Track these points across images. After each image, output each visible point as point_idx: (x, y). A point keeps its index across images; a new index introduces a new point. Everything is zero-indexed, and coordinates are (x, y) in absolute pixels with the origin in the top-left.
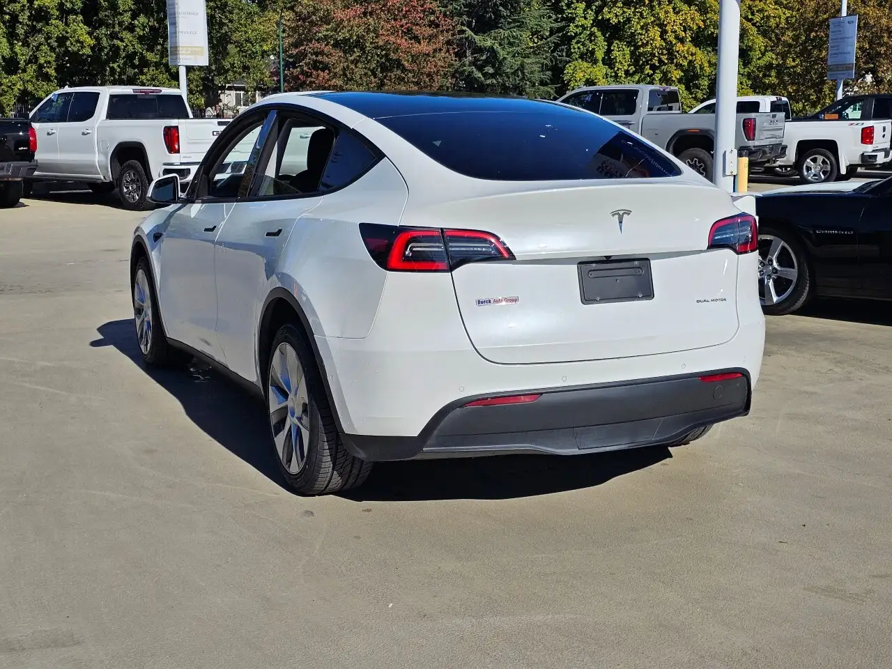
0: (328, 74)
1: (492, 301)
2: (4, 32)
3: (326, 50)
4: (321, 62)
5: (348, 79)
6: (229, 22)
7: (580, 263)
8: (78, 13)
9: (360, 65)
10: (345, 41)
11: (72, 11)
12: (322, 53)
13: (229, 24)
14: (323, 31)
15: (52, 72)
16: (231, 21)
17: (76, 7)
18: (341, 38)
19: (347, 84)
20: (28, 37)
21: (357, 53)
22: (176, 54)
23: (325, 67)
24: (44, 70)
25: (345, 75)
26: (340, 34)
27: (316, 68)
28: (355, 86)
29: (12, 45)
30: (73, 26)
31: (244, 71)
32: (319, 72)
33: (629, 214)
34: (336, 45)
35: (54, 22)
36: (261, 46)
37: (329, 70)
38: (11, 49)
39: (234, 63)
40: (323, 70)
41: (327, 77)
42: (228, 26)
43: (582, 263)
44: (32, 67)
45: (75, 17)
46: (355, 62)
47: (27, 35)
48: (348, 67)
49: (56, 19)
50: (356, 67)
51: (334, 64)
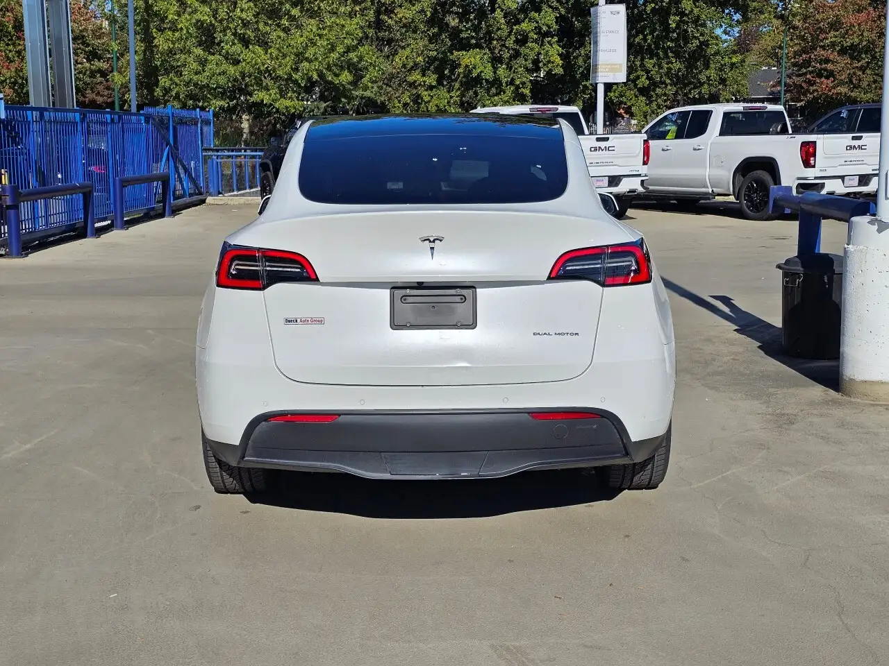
0: (832, 82)
1: (299, 320)
2: (490, 57)
3: (831, 57)
4: (825, 70)
5: (854, 87)
6: (700, 35)
7: (393, 288)
8: (554, 35)
9: (868, 72)
10: (853, 47)
11: (547, 34)
12: (827, 61)
13: (700, 37)
14: (832, 37)
15: (527, 92)
16: (702, 35)
17: (551, 30)
18: (849, 44)
19: (852, 92)
20: (511, 61)
21: (866, 59)
22: (596, 72)
23: (831, 74)
24: (520, 91)
25: (851, 81)
26: (848, 40)
27: (820, 76)
28: (862, 94)
29: (495, 69)
30: (547, 47)
31: (720, 84)
32: (823, 79)
33: (441, 241)
34: (843, 51)
35: (530, 45)
36: (731, 58)
37: (834, 78)
38: (495, 73)
39: (710, 76)
40: (827, 78)
41: (831, 85)
42: (699, 39)
43: (395, 287)
44: (510, 89)
45: (550, 39)
46: (863, 69)
47: (511, 58)
48: (854, 73)
49: (532, 42)
50: (863, 73)
51: (840, 71)
